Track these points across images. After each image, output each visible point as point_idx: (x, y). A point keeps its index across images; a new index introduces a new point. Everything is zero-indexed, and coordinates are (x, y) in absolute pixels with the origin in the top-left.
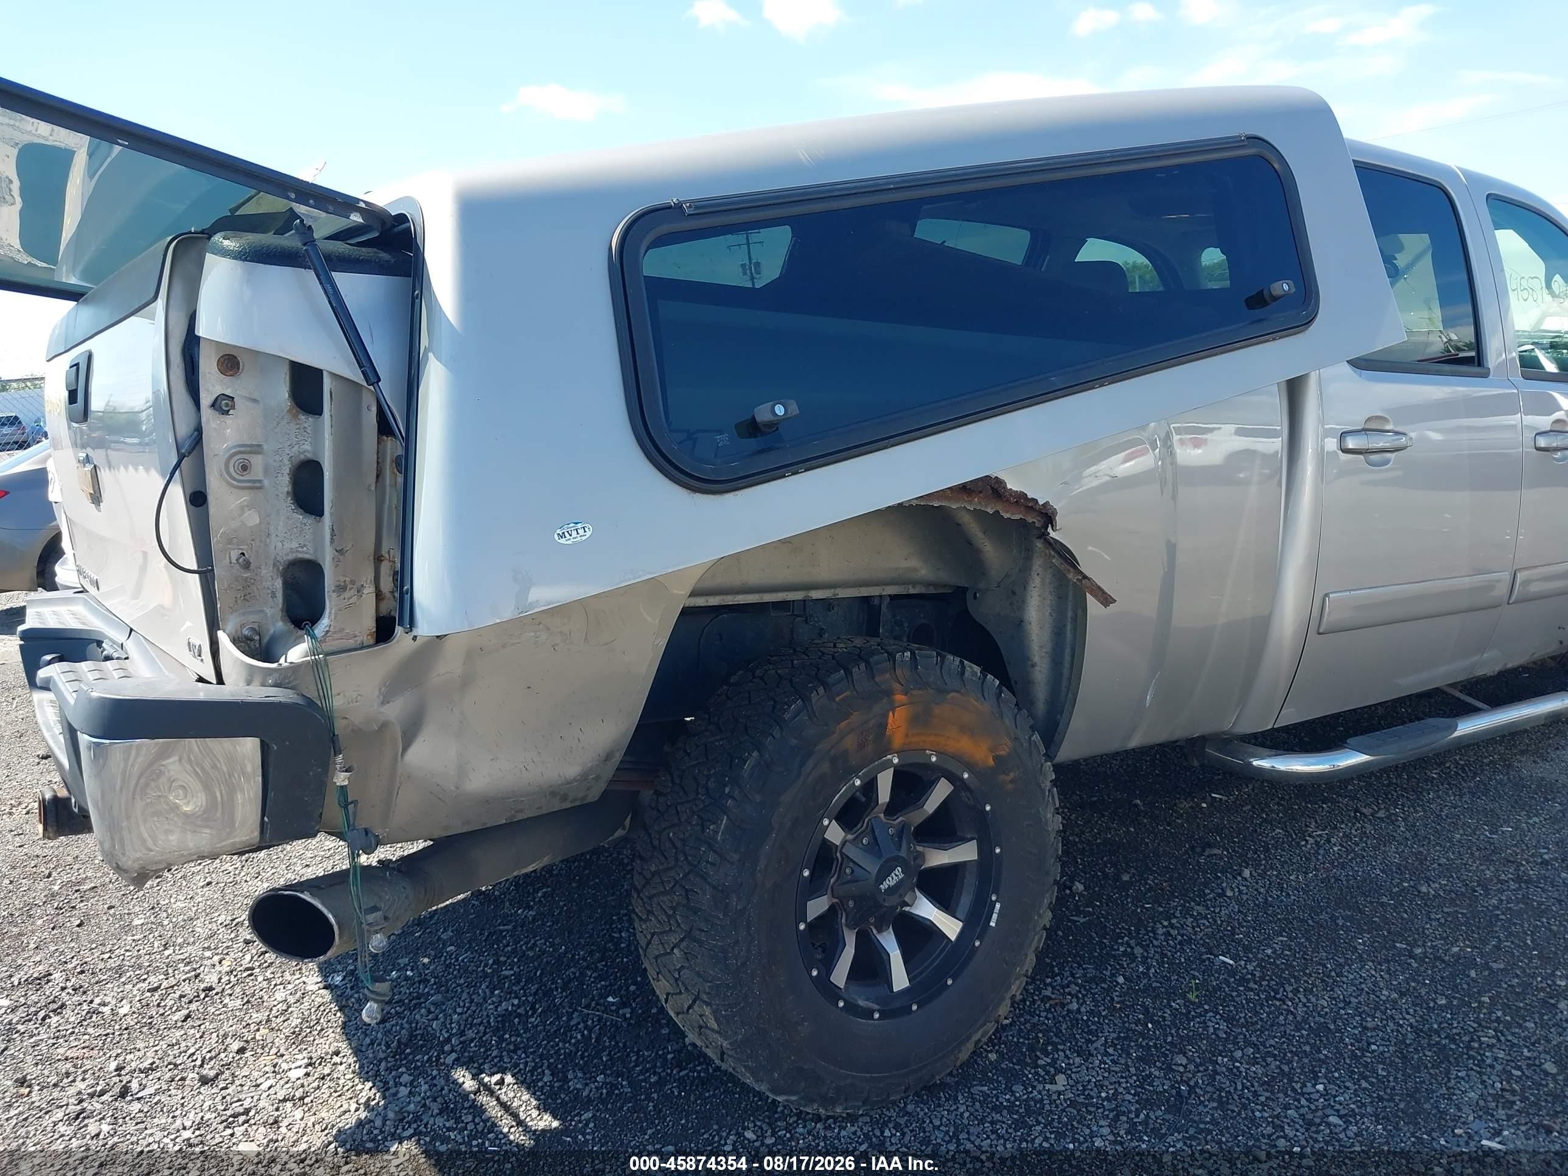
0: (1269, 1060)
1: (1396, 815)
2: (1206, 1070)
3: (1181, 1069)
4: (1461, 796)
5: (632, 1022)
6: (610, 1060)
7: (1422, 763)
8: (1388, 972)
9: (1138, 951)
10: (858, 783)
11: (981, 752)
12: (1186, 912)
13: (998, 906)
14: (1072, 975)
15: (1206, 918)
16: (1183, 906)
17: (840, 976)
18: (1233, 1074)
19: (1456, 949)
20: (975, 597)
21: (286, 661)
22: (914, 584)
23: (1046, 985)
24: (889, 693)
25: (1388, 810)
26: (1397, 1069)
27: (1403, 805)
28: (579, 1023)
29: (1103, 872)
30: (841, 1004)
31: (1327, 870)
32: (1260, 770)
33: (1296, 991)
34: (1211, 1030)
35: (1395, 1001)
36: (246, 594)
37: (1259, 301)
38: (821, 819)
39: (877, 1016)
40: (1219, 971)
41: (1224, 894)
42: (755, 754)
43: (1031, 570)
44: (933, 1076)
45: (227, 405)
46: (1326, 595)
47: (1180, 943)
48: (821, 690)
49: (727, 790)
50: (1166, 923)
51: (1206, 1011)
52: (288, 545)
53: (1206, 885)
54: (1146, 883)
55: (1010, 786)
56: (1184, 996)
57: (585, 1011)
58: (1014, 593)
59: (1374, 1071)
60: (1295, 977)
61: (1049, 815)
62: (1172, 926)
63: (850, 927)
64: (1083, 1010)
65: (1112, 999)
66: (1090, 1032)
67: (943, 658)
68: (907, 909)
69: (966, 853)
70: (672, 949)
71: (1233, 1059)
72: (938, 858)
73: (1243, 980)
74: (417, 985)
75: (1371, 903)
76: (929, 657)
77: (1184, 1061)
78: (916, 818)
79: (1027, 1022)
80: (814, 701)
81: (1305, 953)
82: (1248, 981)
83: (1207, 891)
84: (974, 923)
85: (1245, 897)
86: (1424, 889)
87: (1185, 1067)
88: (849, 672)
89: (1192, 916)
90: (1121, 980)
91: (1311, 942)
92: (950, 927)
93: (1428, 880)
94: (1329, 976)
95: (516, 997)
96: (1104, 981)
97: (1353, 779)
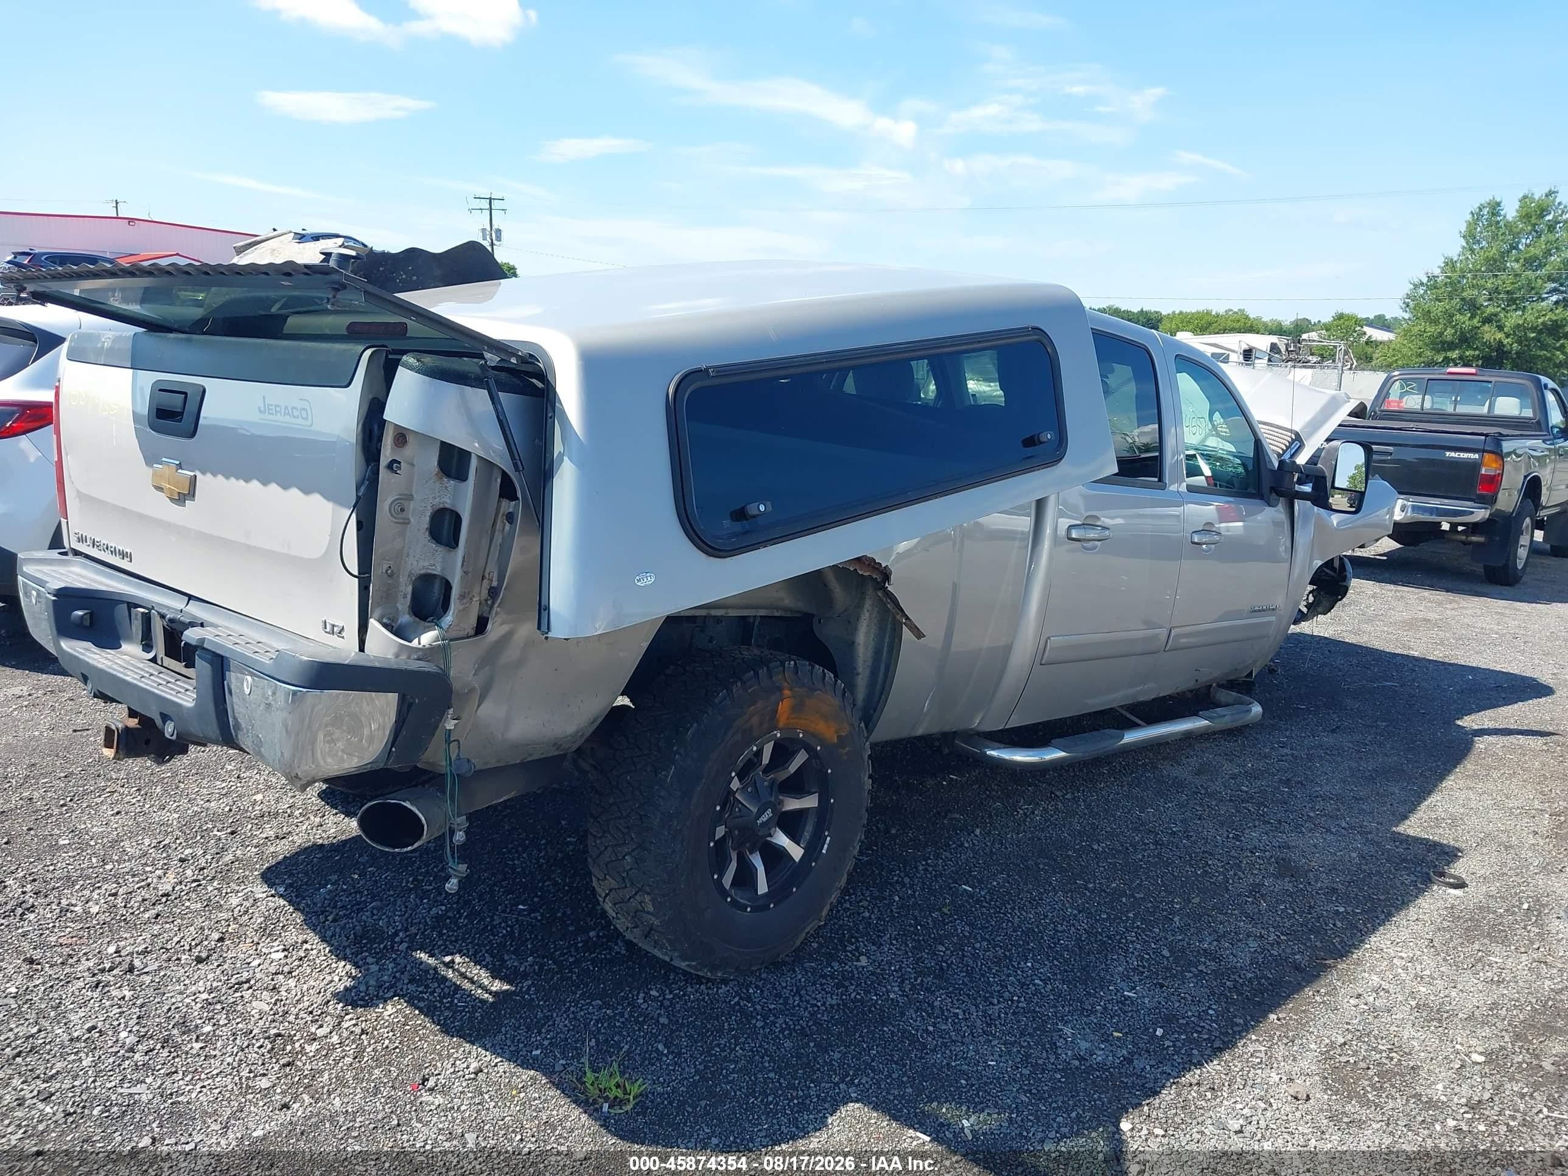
0: (997, 949)
1: (1079, 797)
2: (958, 954)
3: (942, 954)
4: (1122, 786)
5: (544, 922)
6: (534, 946)
7: (1096, 762)
8: (1072, 898)
9: (907, 880)
10: (755, 749)
11: (828, 731)
12: (937, 856)
13: (828, 839)
14: (863, 894)
15: (951, 860)
16: (935, 852)
17: (727, 881)
18: (975, 957)
19: (1114, 885)
20: (820, 622)
21: (419, 644)
22: (778, 609)
23: (845, 901)
24: (780, 689)
25: (1073, 793)
26: (1076, 955)
27: (1083, 791)
28: (501, 923)
29: (877, 827)
30: (729, 900)
31: (1032, 832)
32: (992, 758)
33: (1013, 909)
34: (960, 931)
35: (1075, 915)
36: (389, 595)
37: (1031, 442)
38: (731, 773)
39: (749, 909)
40: (962, 895)
41: (962, 845)
42: (695, 725)
43: (863, 606)
44: (778, 955)
45: (397, 467)
46: (1049, 638)
47: (935, 876)
48: (739, 684)
49: (675, 748)
50: (924, 863)
51: (955, 920)
52: (421, 564)
53: (950, 838)
54: (907, 836)
55: (845, 757)
56: (940, 910)
57: (503, 915)
58: (849, 622)
59: (1062, 956)
60: (1012, 900)
61: (866, 778)
62: (927, 864)
63: (734, 850)
64: (873, 916)
65: (892, 911)
66: (879, 931)
67: (813, 667)
68: (769, 839)
69: (811, 802)
70: (624, 857)
71: (974, 948)
72: (792, 804)
73: (978, 901)
74: (353, 895)
75: (1061, 855)
76: (805, 665)
77: (944, 949)
78: (782, 775)
79: (835, 924)
80: (734, 691)
81: (1018, 885)
82: (982, 901)
83: (951, 843)
84: (812, 851)
85: (977, 848)
86: (1096, 847)
87: (944, 952)
88: (756, 674)
89: (942, 858)
90: (897, 898)
91: (1022, 878)
92: (796, 852)
93: (1098, 842)
94: (1034, 900)
95: (442, 905)
96: (885, 899)
97: (1049, 770)
